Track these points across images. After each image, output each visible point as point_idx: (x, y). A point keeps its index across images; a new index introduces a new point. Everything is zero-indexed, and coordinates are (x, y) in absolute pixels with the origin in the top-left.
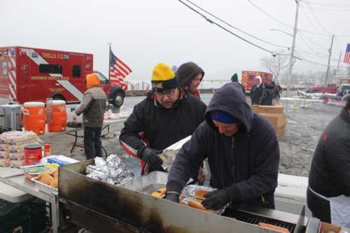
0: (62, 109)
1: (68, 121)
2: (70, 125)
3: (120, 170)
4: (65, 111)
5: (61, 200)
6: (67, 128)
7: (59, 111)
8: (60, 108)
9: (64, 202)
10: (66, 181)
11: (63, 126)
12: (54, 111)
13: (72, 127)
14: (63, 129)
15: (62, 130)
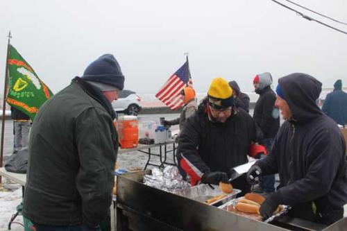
0: (134, 124)
1: (139, 138)
2: (142, 142)
3: (176, 182)
4: (137, 127)
5: (118, 206)
6: (139, 145)
7: (130, 126)
8: (131, 123)
9: (121, 207)
10: (123, 187)
11: (135, 143)
12: (126, 127)
13: (145, 144)
14: (135, 145)
15: (134, 147)
